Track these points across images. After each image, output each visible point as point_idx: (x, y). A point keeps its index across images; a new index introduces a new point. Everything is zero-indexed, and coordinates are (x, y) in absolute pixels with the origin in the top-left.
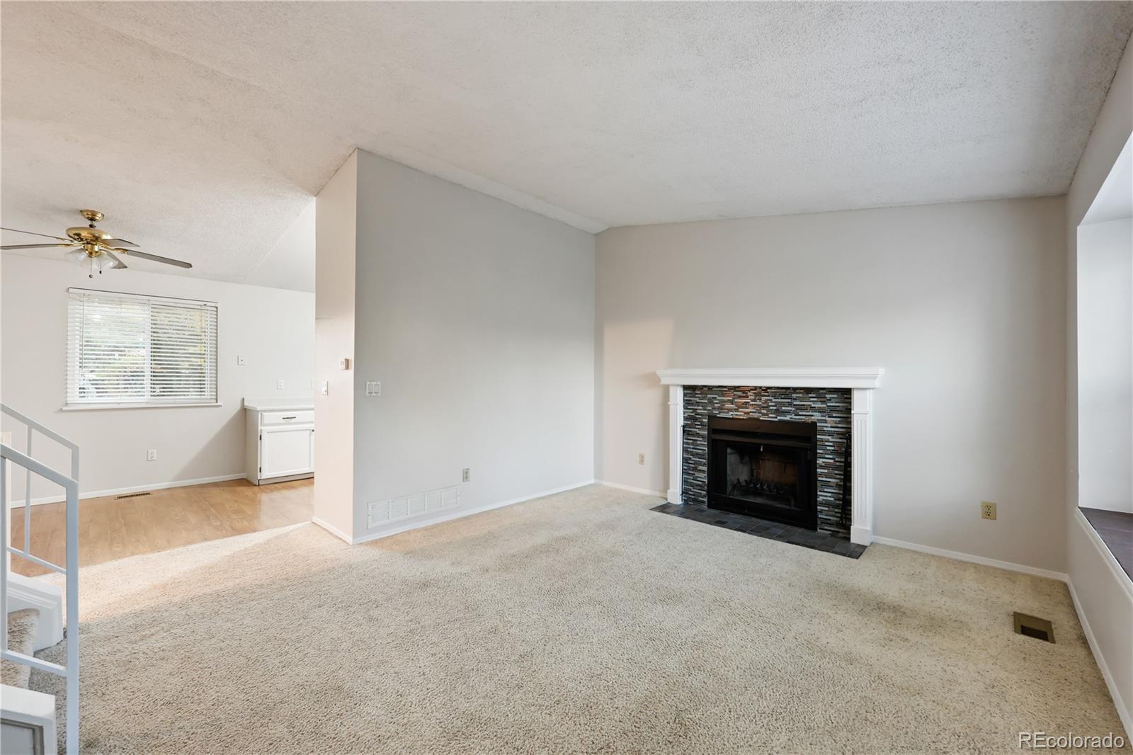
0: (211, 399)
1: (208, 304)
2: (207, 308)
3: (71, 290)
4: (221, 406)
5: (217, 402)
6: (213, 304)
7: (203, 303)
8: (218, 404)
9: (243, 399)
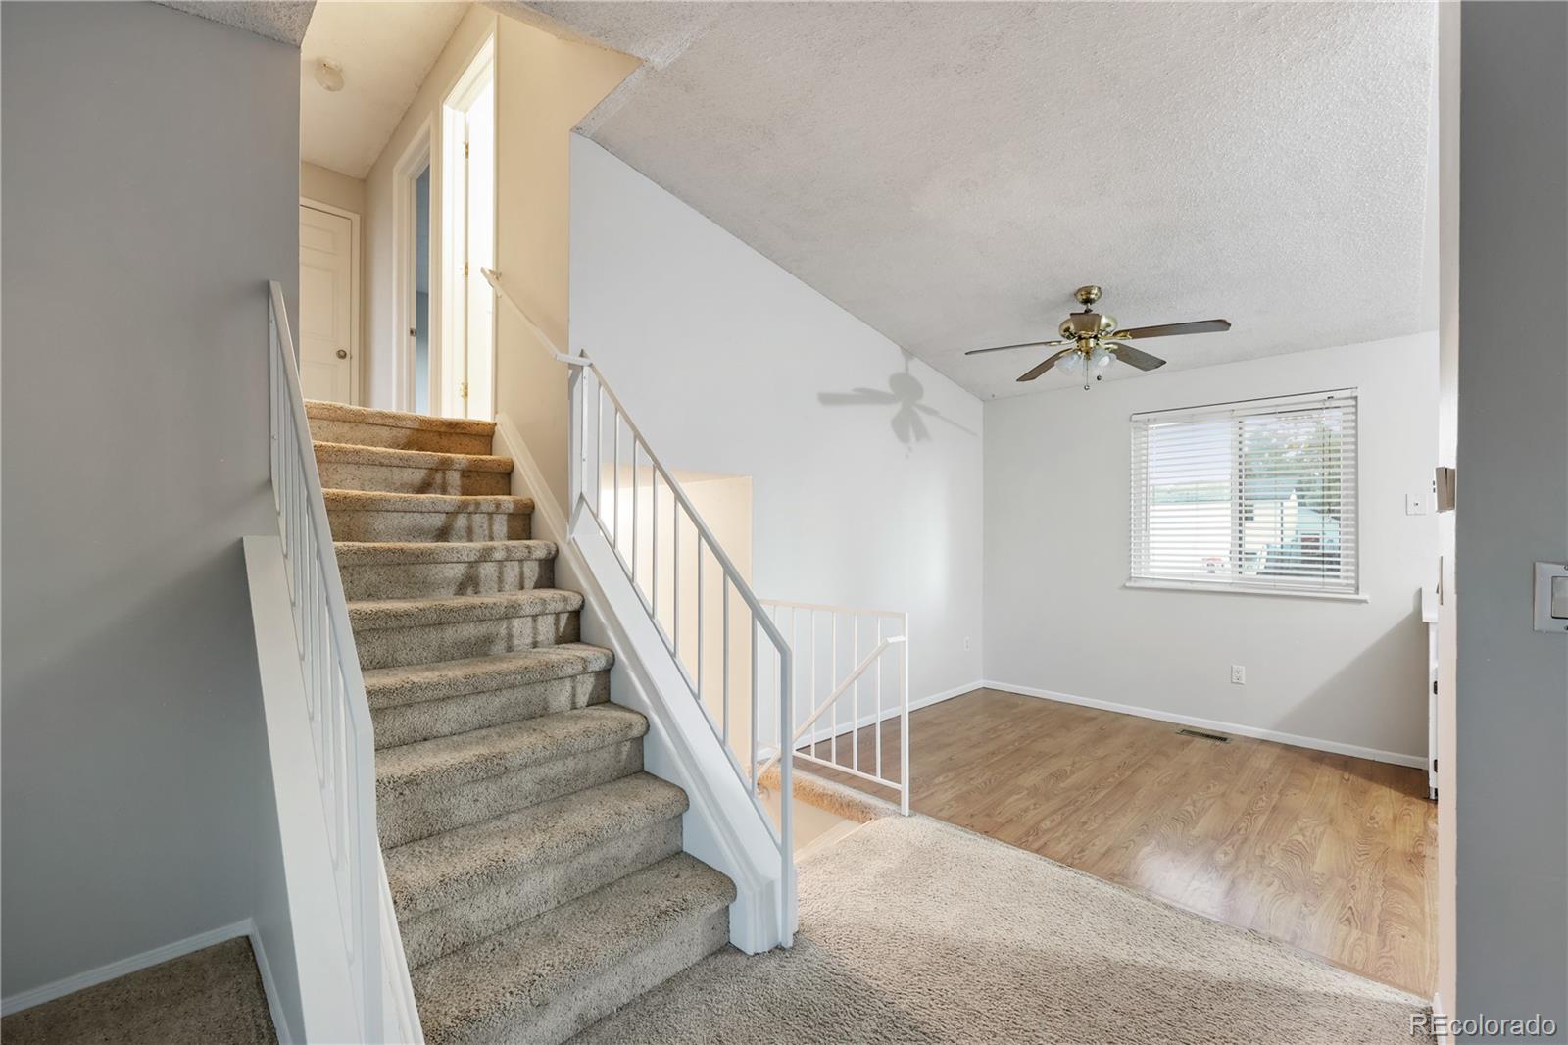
0: (1347, 585)
1: (1336, 395)
2: (1334, 403)
3: (1135, 417)
4: (1365, 601)
5: (1358, 594)
6: (1348, 393)
7: (1325, 396)
8: (1360, 597)
9: (1420, 590)
